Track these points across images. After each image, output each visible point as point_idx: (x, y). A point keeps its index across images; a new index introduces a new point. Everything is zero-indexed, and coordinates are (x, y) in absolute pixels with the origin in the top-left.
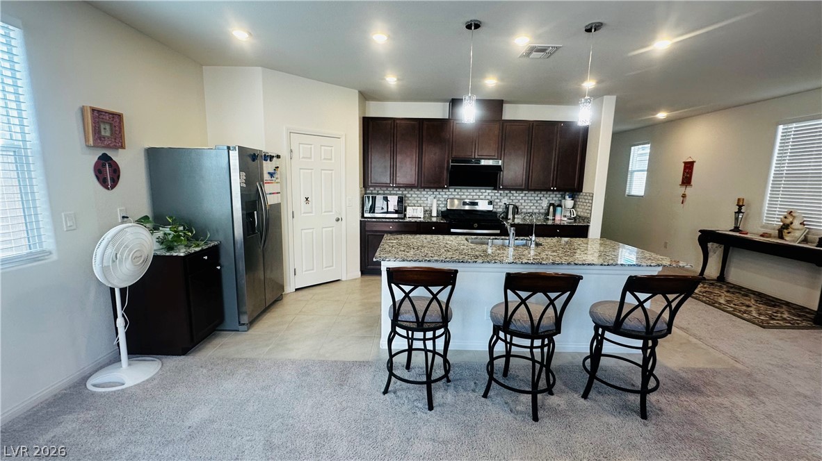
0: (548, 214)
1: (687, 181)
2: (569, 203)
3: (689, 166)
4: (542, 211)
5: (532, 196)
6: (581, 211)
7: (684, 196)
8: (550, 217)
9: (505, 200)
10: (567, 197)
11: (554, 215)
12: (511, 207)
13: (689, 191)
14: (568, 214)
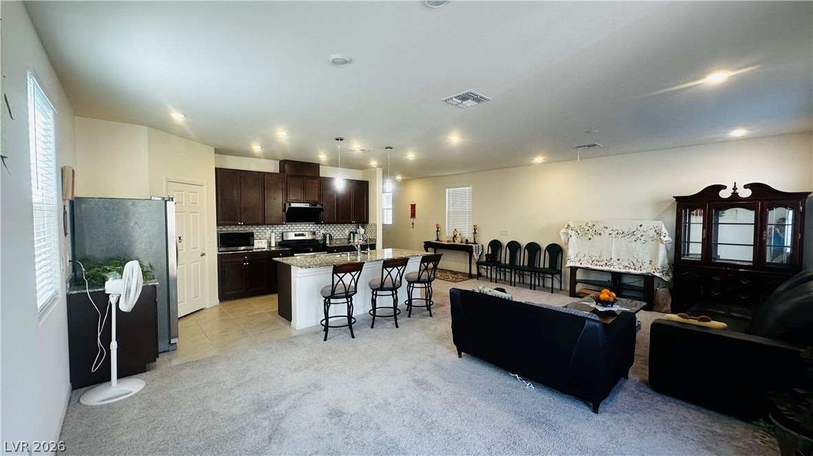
0: (350, 239)
1: (413, 215)
2: (362, 231)
3: (413, 207)
4: (346, 237)
5: (339, 227)
6: (369, 236)
7: (413, 224)
8: (352, 241)
9: (323, 231)
10: (360, 227)
11: (354, 240)
12: (328, 235)
13: (415, 221)
14: (362, 238)
